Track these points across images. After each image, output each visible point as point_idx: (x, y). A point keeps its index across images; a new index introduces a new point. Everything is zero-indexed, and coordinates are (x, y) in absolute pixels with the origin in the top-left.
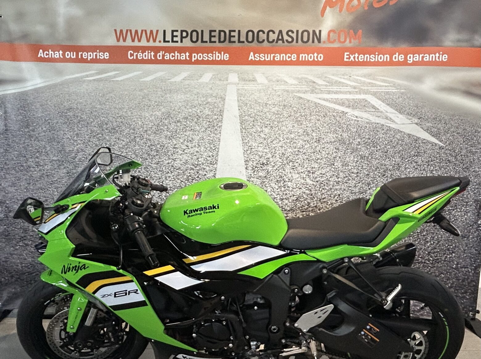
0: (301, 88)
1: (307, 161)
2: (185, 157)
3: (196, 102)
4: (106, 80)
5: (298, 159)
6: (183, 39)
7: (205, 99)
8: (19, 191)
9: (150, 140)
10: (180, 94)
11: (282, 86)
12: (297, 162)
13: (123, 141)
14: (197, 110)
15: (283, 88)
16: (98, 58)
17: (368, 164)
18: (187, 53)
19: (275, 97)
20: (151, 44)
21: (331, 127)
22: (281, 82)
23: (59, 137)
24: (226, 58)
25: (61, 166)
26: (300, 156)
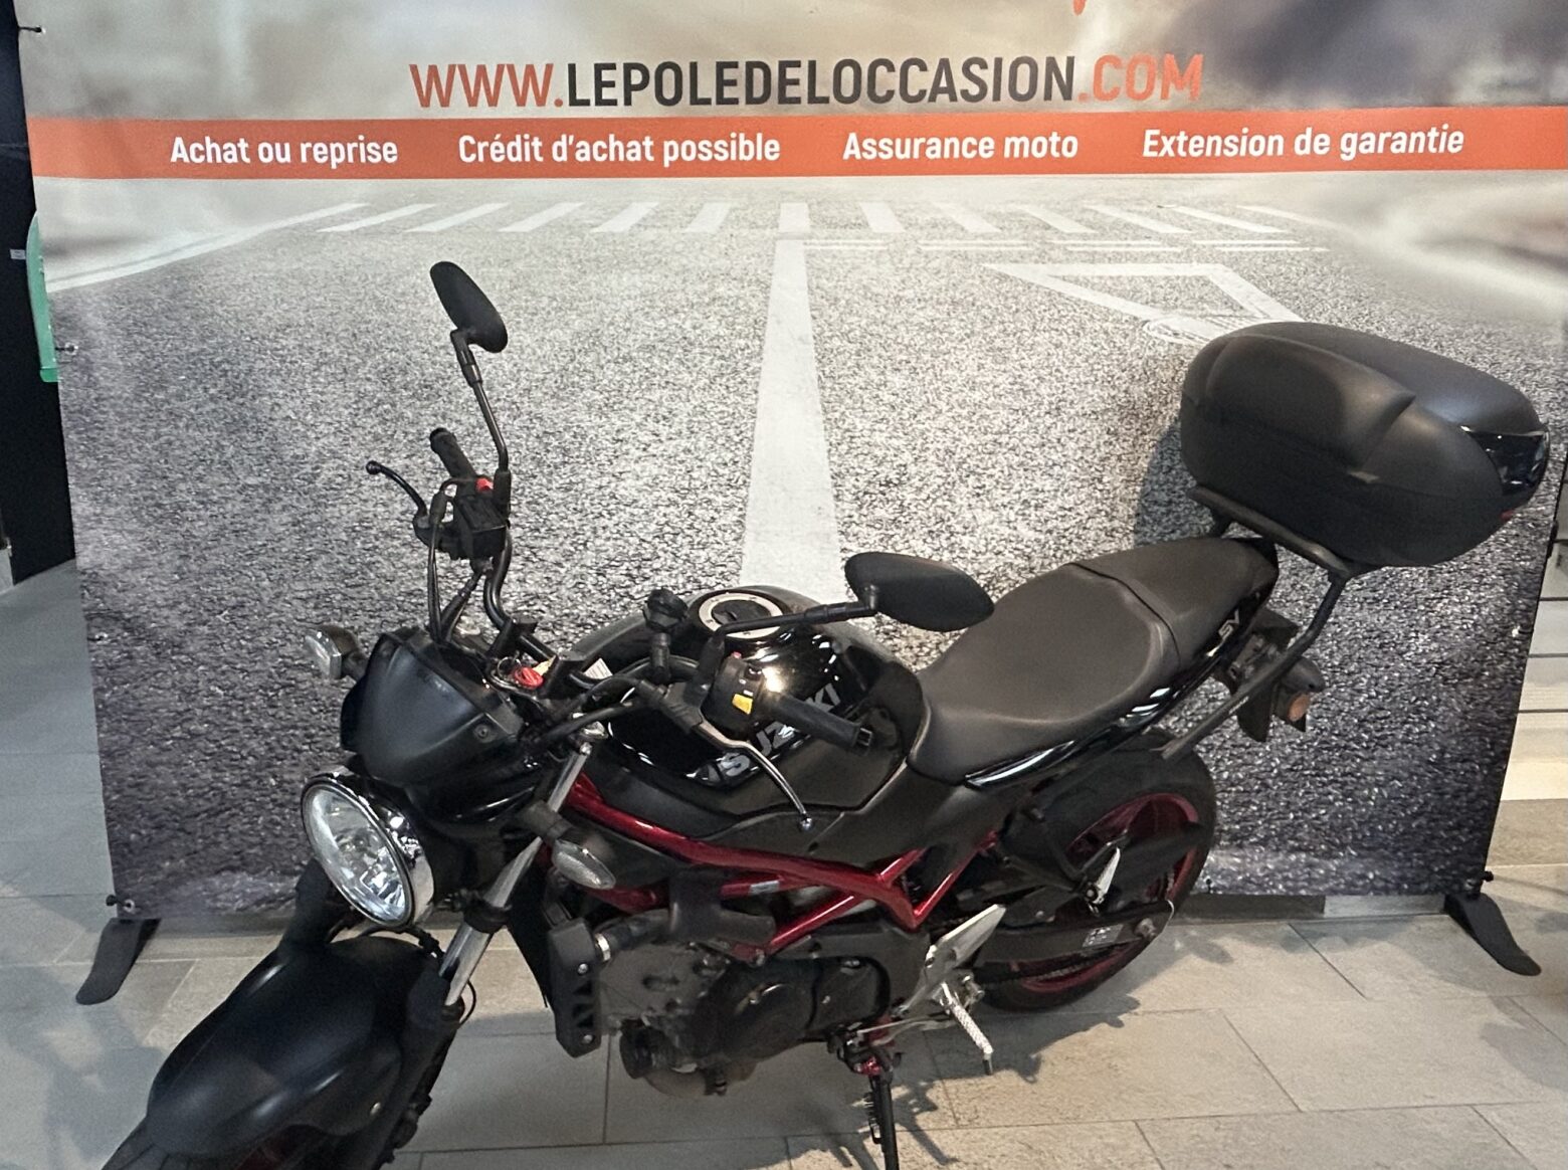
0: (1006, 245)
1: (1021, 472)
2: (651, 467)
3: (680, 296)
4: (393, 233)
5: (994, 467)
6: (633, 93)
7: (706, 287)
8: (156, 580)
9: (541, 419)
10: (626, 273)
11: (948, 241)
12: (991, 476)
13: (458, 422)
14: (685, 319)
15: (949, 249)
16: (363, 160)
18: (647, 138)
19: (924, 276)
20: (531, 110)
21: (1096, 367)
22: (945, 228)
23: (259, 416)
24: (772, 154)
25: (273, 504)
26: (1000, 456)
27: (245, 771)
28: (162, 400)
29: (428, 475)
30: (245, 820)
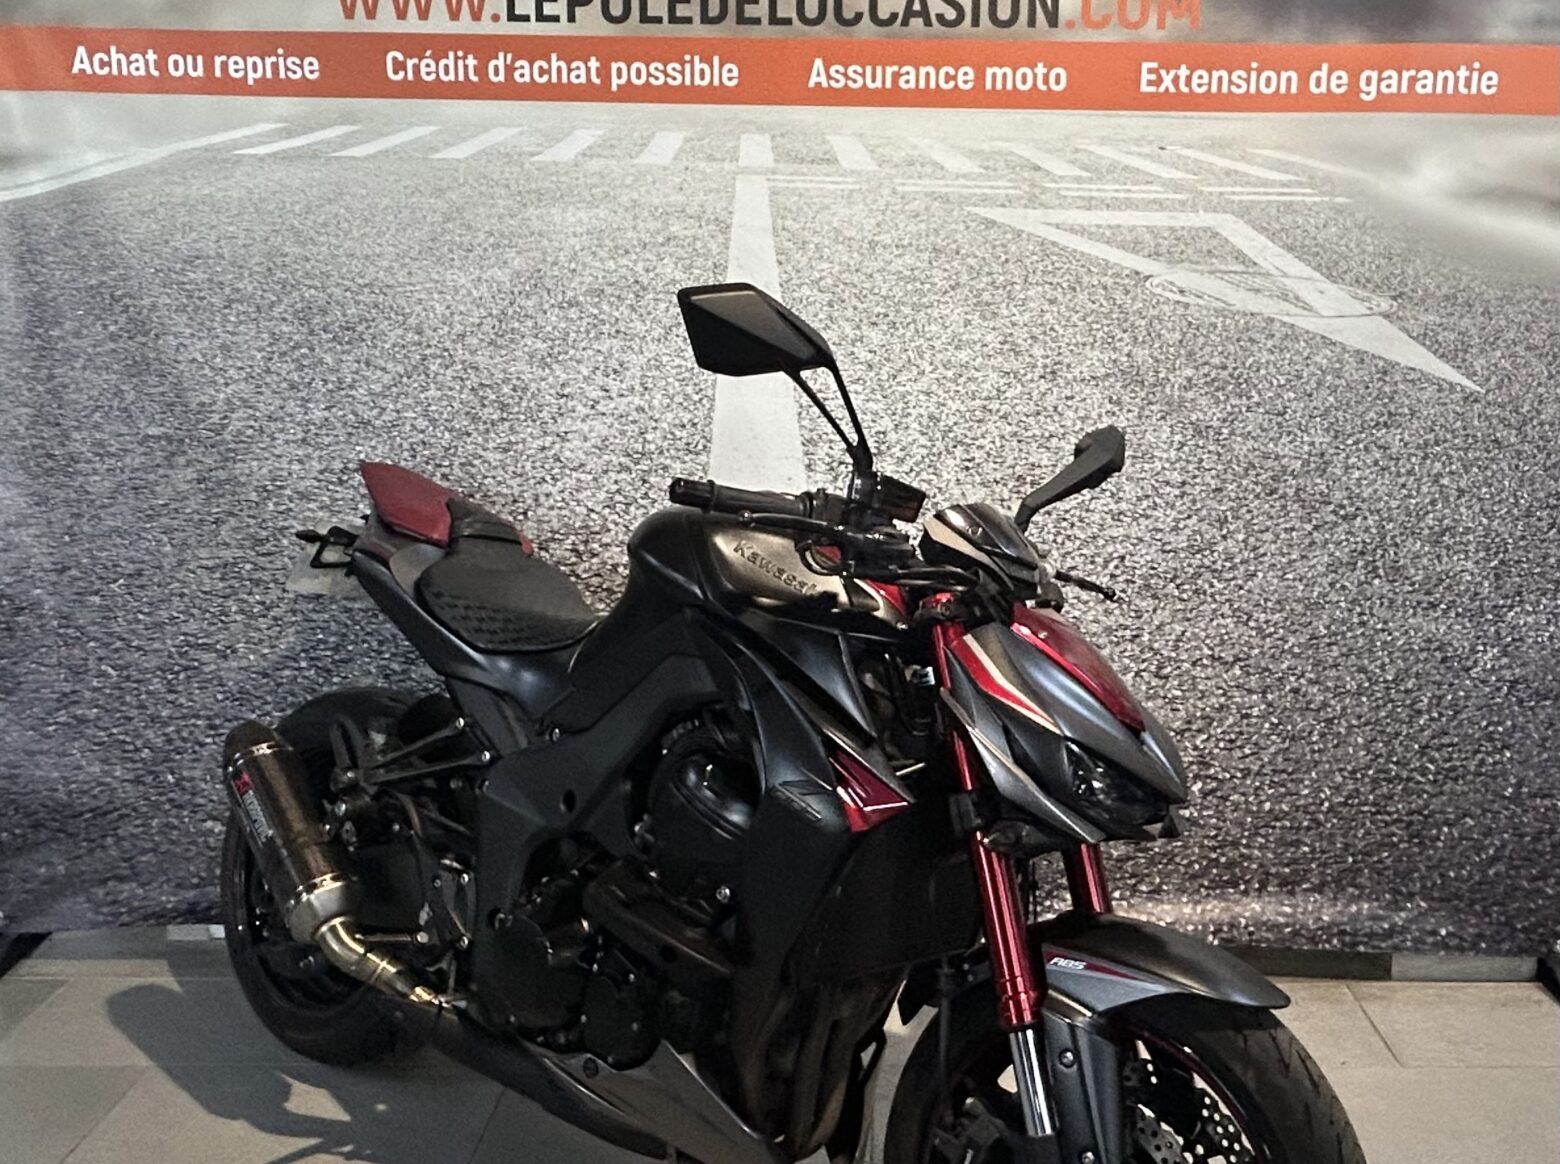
0: (992, 188)
1: (1015, 443)
2: (599, 427)
3: (630, 234)
4: (315, 156)
5: (983, 437)
6: (577, 9)
7: (659, 225)
8: (44, 540)
9: (477, 369)
10: (571, 208)
11: (927, 182)
12: (980, 447)
13: (384, 369)
14: (635, 263)
15: (929, 190)
16: (282, 75)
17: (1219, 454)
18: (593, 59)
19: (901, 219)
20: (465, 26)
21: (1095, 326)
22: (922, 165)
24: (730, 79)
25: (176, 458)
26: (991, 426)
27: (139, 765)
28: (59, 338)
29: (350, 430)
30: (138, 822)
